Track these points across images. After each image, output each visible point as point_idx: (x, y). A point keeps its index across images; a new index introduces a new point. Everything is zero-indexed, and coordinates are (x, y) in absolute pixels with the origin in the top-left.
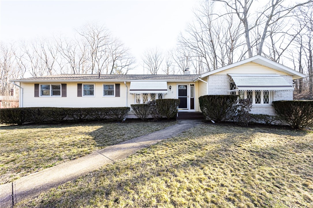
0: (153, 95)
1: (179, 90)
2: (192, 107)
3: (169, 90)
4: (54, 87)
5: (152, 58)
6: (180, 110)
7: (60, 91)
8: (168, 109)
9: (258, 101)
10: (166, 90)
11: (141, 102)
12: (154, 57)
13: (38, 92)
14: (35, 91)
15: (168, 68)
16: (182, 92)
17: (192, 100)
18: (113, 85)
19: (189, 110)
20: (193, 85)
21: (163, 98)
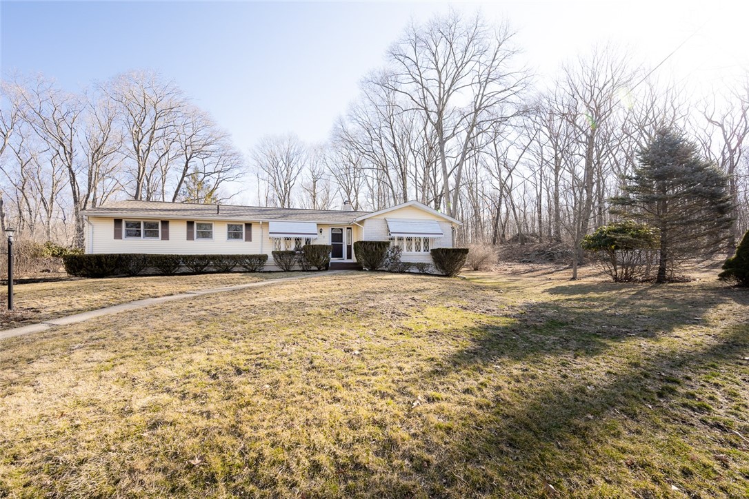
0: (298, 240)
1: (332, 234)
2: (349, 257)
3: (319, 233)
4: (147, 225)
5: (279, 160)
6: (334, 260)
7: (158, 231)
8: (319, 257)
9: (410, 249)
10: (316, 234)
11: (283, 249)
12: (284, 158)
13: (121, 231)
14: (115, 231)
15: (315, 182)
16: (337, 237)
17: (349, 247)
18: (242, 225)
19: (345, 260)
20: (351, 228)
21: (311, 244)
